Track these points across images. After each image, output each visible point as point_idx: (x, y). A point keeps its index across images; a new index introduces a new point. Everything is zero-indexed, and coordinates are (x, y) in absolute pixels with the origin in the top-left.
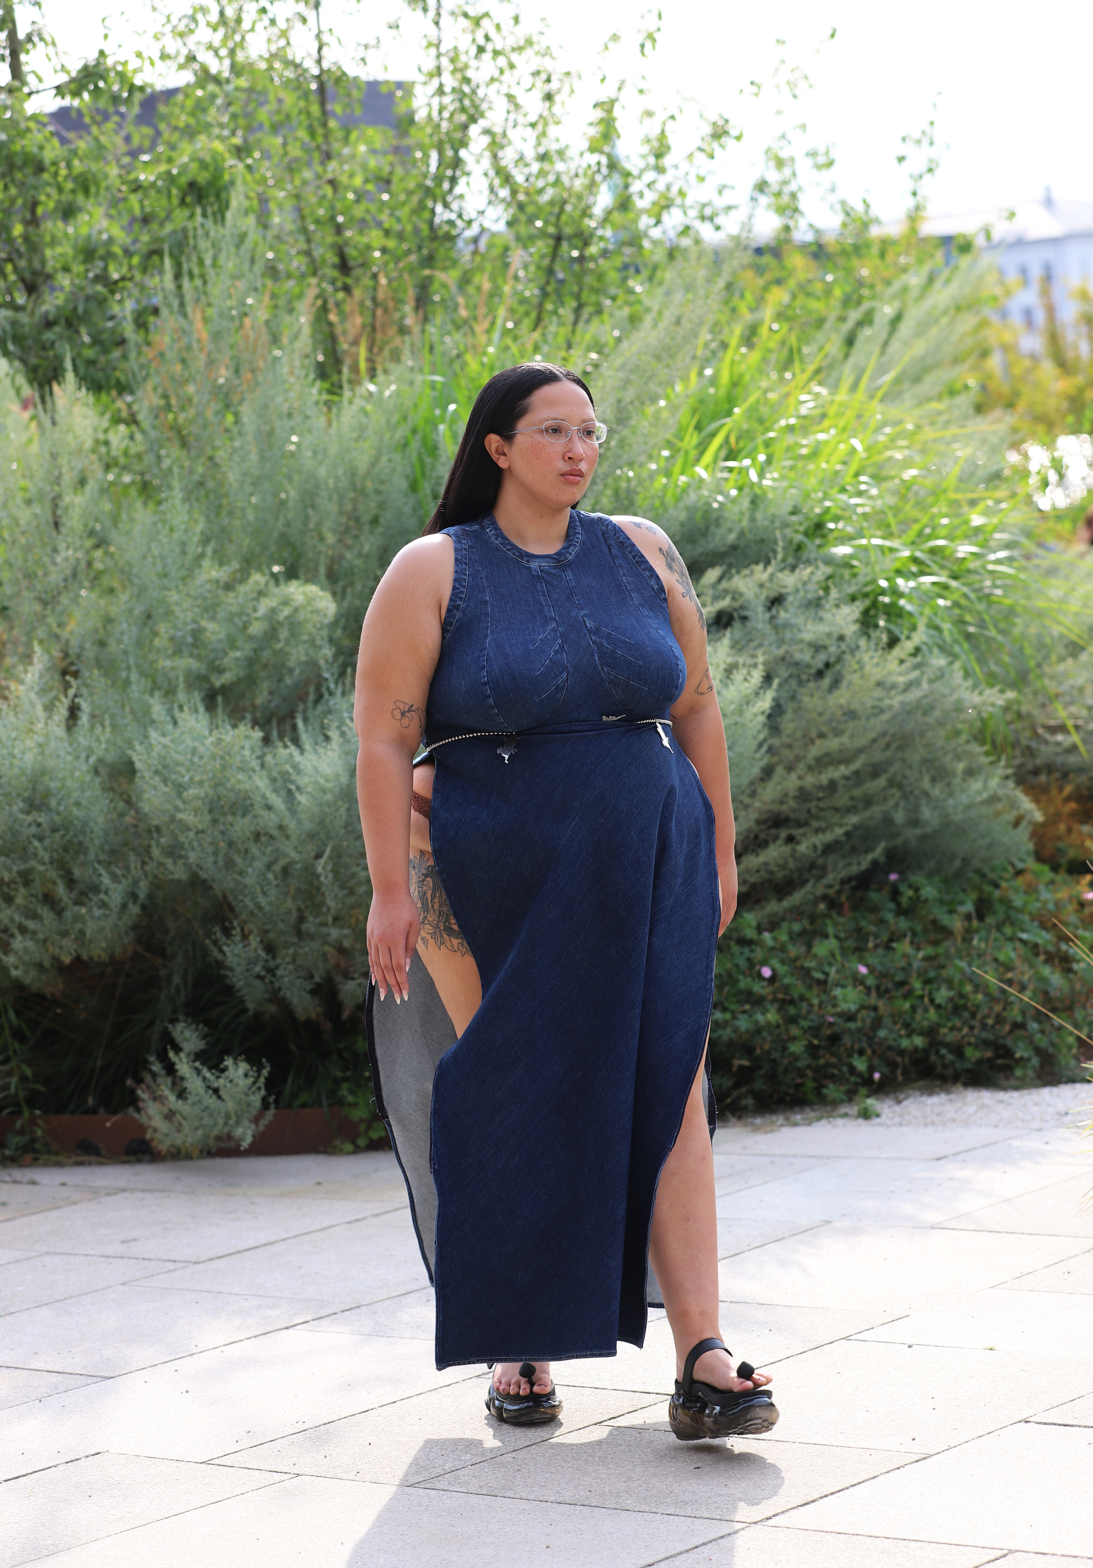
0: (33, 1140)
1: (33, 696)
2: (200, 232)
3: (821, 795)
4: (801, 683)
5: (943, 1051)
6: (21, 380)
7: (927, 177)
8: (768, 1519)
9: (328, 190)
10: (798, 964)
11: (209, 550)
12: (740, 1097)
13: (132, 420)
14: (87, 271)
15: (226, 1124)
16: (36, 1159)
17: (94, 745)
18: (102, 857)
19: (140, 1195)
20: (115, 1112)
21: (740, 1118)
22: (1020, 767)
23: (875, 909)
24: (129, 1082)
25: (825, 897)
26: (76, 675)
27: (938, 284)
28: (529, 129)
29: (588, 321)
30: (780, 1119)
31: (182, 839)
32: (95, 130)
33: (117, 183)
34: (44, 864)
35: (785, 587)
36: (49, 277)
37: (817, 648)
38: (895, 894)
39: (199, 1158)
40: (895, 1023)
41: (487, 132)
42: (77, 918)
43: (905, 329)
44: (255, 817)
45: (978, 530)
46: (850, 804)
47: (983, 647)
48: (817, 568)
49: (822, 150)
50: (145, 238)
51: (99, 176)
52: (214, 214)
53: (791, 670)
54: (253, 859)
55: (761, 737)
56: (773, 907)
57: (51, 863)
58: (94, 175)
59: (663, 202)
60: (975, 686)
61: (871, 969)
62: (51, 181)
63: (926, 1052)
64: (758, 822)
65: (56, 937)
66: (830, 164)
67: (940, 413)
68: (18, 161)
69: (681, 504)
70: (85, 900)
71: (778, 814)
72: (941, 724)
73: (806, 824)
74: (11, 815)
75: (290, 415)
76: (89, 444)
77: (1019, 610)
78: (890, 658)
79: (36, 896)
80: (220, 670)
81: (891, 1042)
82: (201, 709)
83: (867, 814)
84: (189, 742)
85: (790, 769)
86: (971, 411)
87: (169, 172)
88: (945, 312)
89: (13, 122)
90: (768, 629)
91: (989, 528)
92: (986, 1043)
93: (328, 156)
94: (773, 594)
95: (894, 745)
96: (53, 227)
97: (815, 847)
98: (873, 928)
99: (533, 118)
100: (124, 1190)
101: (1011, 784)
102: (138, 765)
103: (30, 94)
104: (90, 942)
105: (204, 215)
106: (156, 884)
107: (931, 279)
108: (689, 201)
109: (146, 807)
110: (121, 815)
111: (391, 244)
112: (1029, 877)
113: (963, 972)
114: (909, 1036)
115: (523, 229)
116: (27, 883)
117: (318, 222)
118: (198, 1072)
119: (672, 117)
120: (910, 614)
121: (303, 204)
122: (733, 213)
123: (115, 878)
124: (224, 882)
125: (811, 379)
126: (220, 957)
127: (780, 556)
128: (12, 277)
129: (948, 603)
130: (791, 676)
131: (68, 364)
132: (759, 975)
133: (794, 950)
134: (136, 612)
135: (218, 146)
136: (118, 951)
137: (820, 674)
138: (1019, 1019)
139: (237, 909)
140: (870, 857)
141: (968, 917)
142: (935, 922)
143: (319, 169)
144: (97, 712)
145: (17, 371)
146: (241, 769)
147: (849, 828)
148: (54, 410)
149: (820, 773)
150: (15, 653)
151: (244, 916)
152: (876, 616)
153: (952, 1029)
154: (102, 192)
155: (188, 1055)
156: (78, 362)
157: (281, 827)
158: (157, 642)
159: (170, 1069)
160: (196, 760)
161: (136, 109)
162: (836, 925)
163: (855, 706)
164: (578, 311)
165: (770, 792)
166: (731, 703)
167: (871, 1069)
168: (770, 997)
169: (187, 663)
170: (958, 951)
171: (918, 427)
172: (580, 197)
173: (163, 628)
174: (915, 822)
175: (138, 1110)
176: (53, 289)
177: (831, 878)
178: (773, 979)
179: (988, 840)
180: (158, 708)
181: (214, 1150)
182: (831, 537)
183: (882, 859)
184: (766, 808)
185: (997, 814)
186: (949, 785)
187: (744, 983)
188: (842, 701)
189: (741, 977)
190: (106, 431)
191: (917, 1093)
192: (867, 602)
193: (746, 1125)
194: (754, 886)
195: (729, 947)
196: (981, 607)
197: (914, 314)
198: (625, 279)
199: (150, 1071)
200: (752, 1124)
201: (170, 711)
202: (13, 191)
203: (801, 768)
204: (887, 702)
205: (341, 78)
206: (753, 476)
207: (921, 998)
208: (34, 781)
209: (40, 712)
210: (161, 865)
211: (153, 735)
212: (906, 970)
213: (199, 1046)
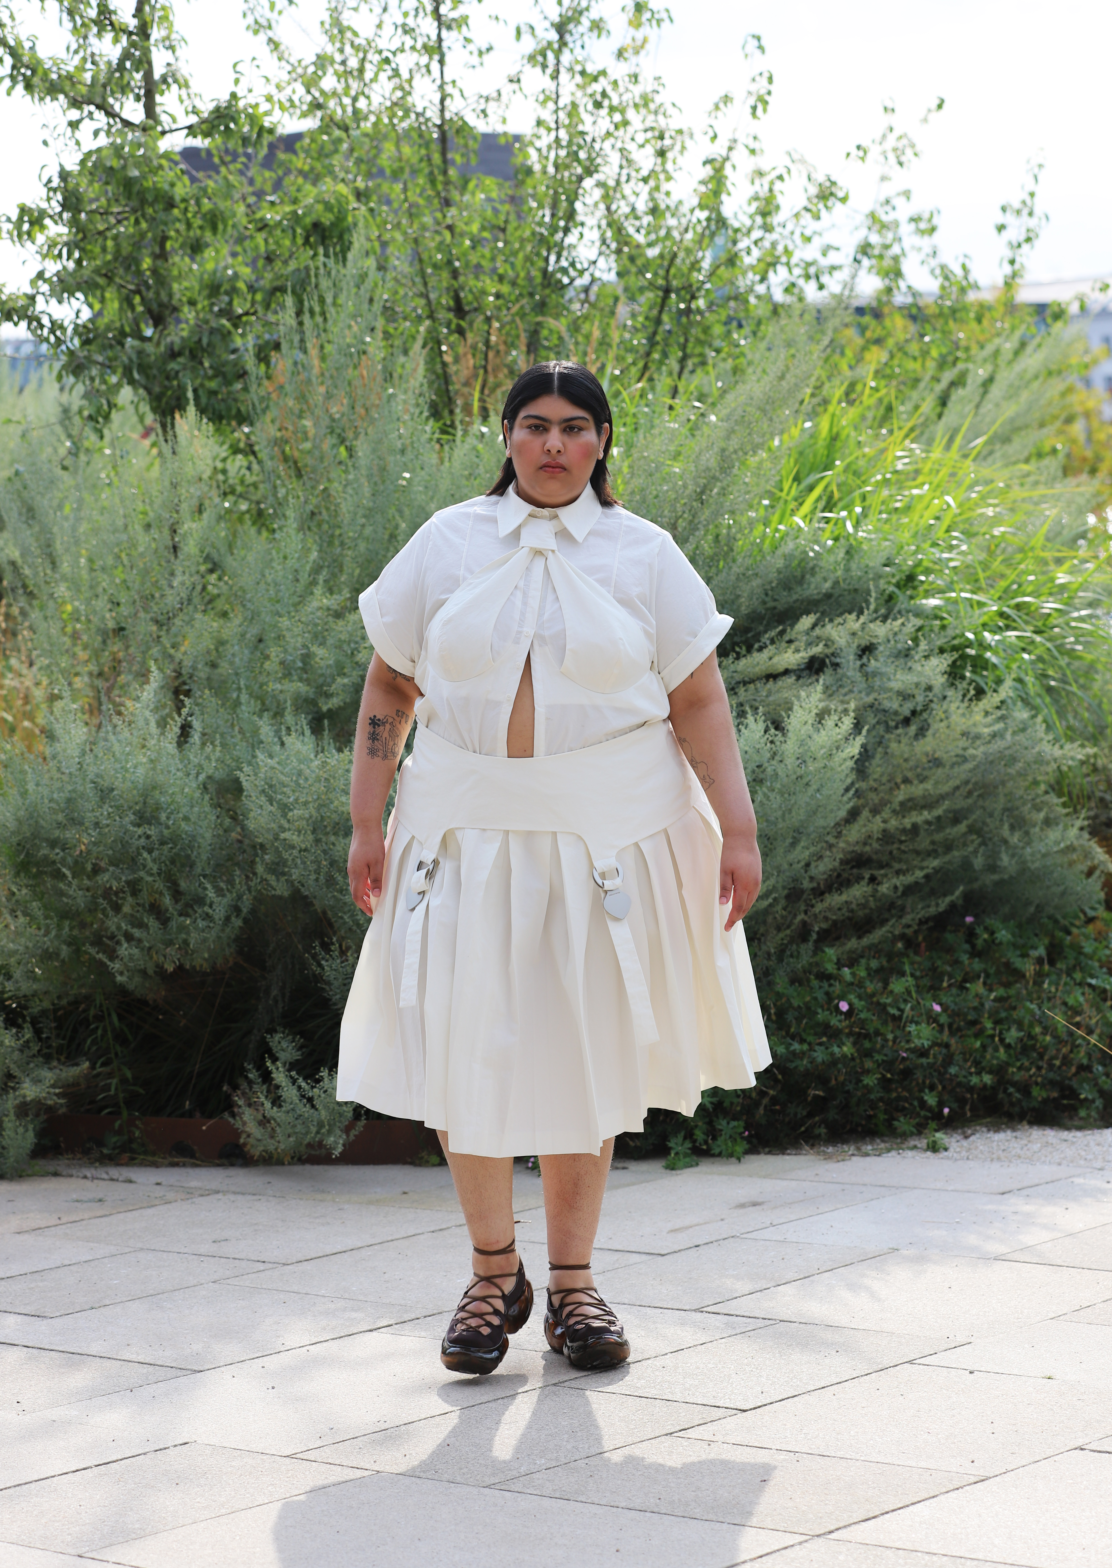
0: (131, 1141)
1: (147, 713)
2: (322, 271)
3: (903, 838)
4: (888, 729)
5: (1011, 1090)
6: (145, 408)
7: (1026, 247)
8: (831, 1532)
9: (447, 235)
10: (874, 999)
11: (321, 579)
12: (813, 1126)
13: (250, 450)
14: (213, 304)
15: (318, 1132)
16: (133, 1159)
17: (205, 763)
18: (209, 871)
19: (232, 1197)
20: (210, 1117)
21: (812, 1146)
22: (1096, 817)
23: (950, 950)
24: (226, 1088)
25: (903, 937)
26: (188, 693)
27: (1029, 349)
28: (641, 184)
29: (693, 372)
30: (852, 1149)
31: (286, 855)
32: (223, 170)
33: (244, 221)
34: (152, 875)
35: (876, 637)
36: (175, 309)
37: (905, 696)
38: (971, 935)
39: (289, 1164)
40: (966, 1061)
41: (600, 184)
42: (182, 928)
43: (996, 391)
45: (1063, 588)
46: (931, 847)
47: (1064, 701)
48: (908, 620)
49: (926, 216)
50: (268, 276)
51: (228, 214)
52: (336, 254)
53: (880, 716)
55: (849, 781)
56: (853, 944)
57: (159, 874)
58: (222, 213)
59: (769, 259)
60: (1056, 740)
61: (945, 1008)
62: (180, 216)
63: (994, 1089)
64: (842, 862)
65: (161, 946)
66: (933, 229)
67: (1028, 475)
68: (150, 197)
69: (779, 552)
70: (190, 911)
71: (861, 855)
72: (1022, 774)
73: (888, 865)
74: (121, 826)
75: (403, 452)
76: (208, 472)
77: (1100, 667)
78: (976, 709)
79: (143, 906)
80: (328, 696)
81: (961, 1079)
82: (308, 732)
83: (947, 858)
84: (295, 763)
85: (875, 811)
86: (1060, 473)
87: (294, 213)
88: (1036, 377)
89: (146, 158)
90: (858, 676)
91: (1075, 586)
92: (1052, 1083)
93: (447, 203)
94: (864, 643)
95: (975, 793)
96: (180, 261)
97: (896, 887)
98: (949, 969)
99: (645, 172)
100: (218, 1192)
101: (1086, 835)
102: (246, 784)
103: (163, 133)
104: (193, 952)
105: (326, 255)
106: (259, 899)
107: (1023, 345)
108: (794, 260)
109: (251, 825)
110: (227, 831)
111: (505, 289)
112: (1099, 924)
113: (1033, 1014)
114: (979, 1073)
115: (632, 280)
116: (135, 893)
117: (435, 266)
118: (294, 1082)
119: (780, 178)
120: (995, 666)
121: (420, 249)
122: (837, 274)
123: (220, 892)
124: (324, 899)
125: (907, 436)
126: (319, 970)
127: (872, 607)
128: (140, 309)
129: (1033, 657)
130: (878, 723)
131: (190, 395)
132: (837, 1009)
133: (870, 987)
134: (248, 636)
135: (342, 188)
136: (220, 962)
137: (907, 721)
138: (1085, 1061)
139: (336, 925)
140: (948, 899)
141: (1040, 961)
142: (1007, 965)
143: (439, 215)
144: (208, 731)
145: (141, 399)
147: (930, 871)
148: (174, 438)
149: (904, 817)
150: (130, 671)
151: (342, 933)
152: (964, 668)
153: (1020, 1068)
154: (229, 228)
155: (284, 1064)
156: (200, 392)
158: (267, 665)
159: (267, 1077)
160: (301, 781)
161: (264, 151)
162: (912, 963)
163: (940, 754)
164: (683, 361)
165: (854, 834)
166: (822, 747)
167: (941, 1104)
168: (846, 1031)
169: (296, 687)
170: (1029, 994)
171: (1008, 486)
172: (688, 251)
173: (274, 652)
174: (992, 868)
175: (234, 1115)
176: (178, 321)
177: (907, 919)
178: (849, 1013)
179: (1062, 888)
180: (266, 729)
181: (304, 1157)
182: (921, 589)
183: (960, 902)
184: (851, 849)
185: (1071, 864)
186: (1027, 833)
187: (822, 1016)
188: (928, 749)
189: (819, 1010)
190: (224, 460)
191: (984, 1129)
192: (956, 655)
193: (818, 1153)
194: (835, 923)
195: (808, 980)
196: (1063, 661)
197: (1005, 377)
198: (729, 333)
199: (247, 1077)
200: (825, 1153)
201: (277, 732)
202: (144, 225)
203: (886, 813)
204: (971, 751)
205: (463, 129)
206: (850, 528)
207: (992, 1037)
208: (145, 794)
209: (153, 728)
210: (263, 880)
211: (261, 756)
212: (979, 1009)
213: (296, 1055)
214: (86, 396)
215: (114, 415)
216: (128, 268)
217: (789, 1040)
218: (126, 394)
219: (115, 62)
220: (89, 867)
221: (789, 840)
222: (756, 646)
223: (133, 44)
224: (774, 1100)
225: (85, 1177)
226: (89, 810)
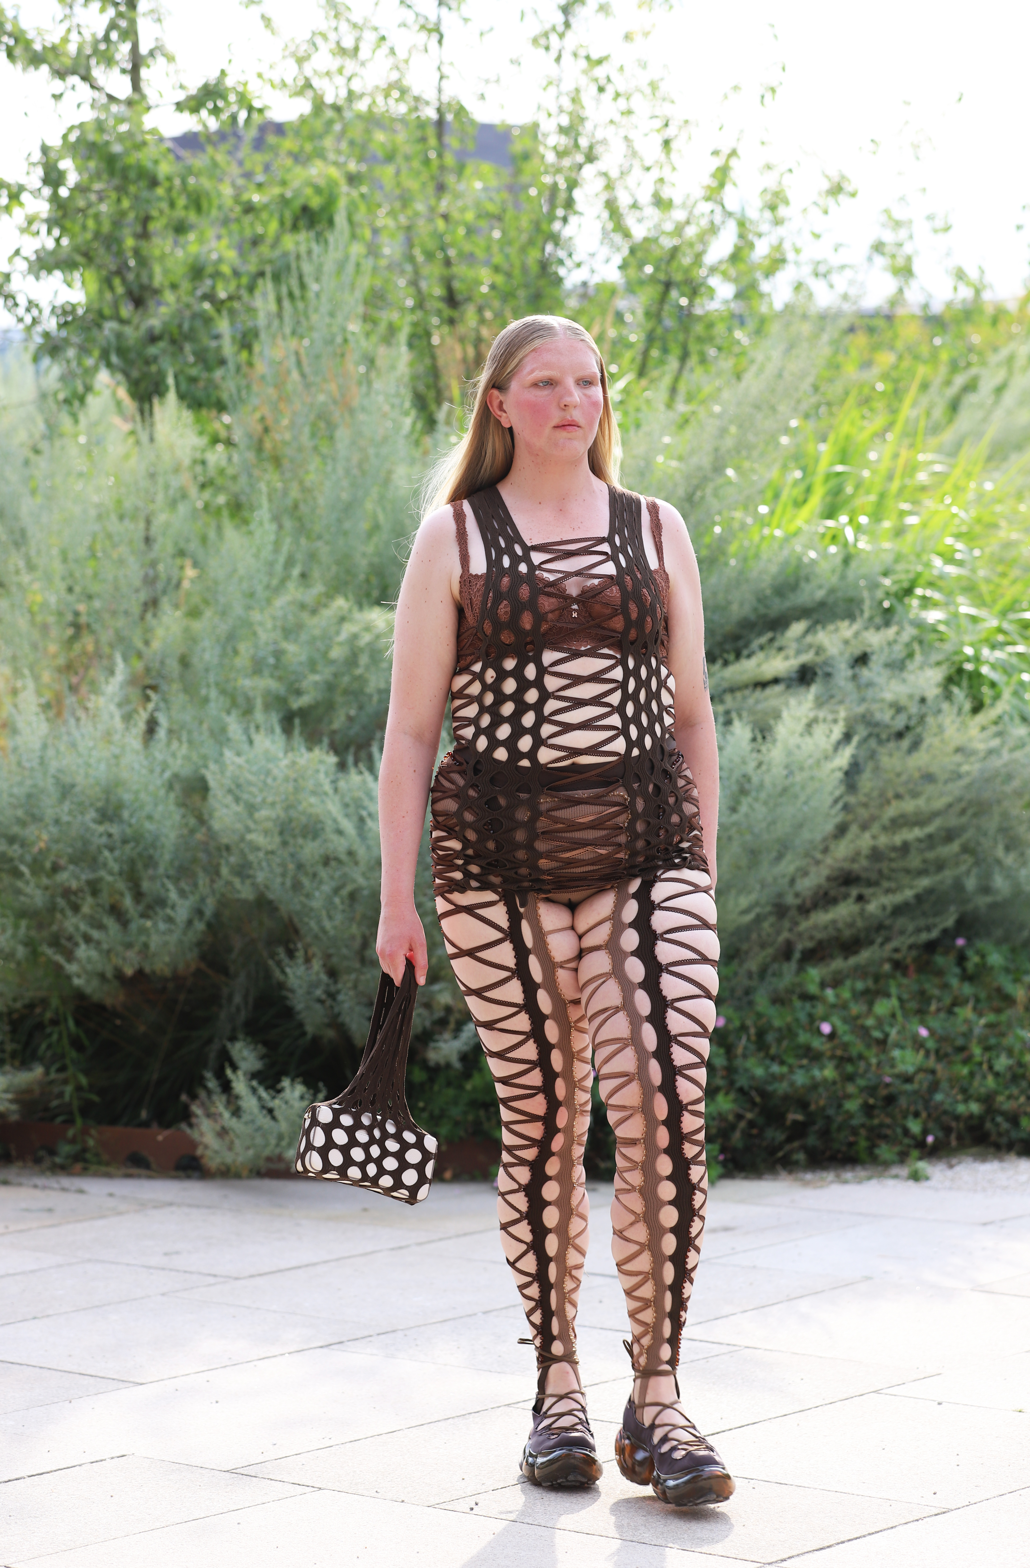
0: (85, 1150)
1: (113, 708)
2: (306, 255)
3: (893, 855)
4: (880, 742)
5: (999, 1119)
6: (122, 393)
9: (441, 224)
10: (859, 1022)
11: (294, 573)
12: (791, 1152)
13: (230, 441)
14: (195, 289)
15: (277, 1145)
16: (86, 1169)
17: (170, 761)
18: (172, 872)
19: (186, 1210)
20: (168, 1126)
21: (790, 1172)
23: (940, 973)
24: (184, 1098)
25: (890, 960)
26: (154, 688)
28: (646, 174)
29: (693, 370)
30: (830, 1176)
31: (251, 857)
32: (211, 151)
33: (229, 202)
34: (112, 874)
35: (870, 646)
36: (157, 292)
37: (898, 709)
38: (962, 959)
39: (249, 1177)
40: (952, 1087)
41: (605, 175)
42: (143, 930)
43: (1009, 398)
44: (325, 841)
46: (922, 866)
48: (904, 629)
50: (254, 259)
51: (212, 194)
53: (871, 729)
54: (321, 882)
55: (837, 793)
56: (838, 964)
57: (120, 874)
58: (207, 193)
59: (776, 257)
61: (932, 1032)
62: (164, 195)
63: (982, 1119)
64: (829, 879)
65: (120, 949)
66: (947, 229)
68: (132, 175)
69: (775, 559)
70: (151, 913)
71: (850, 872)
72: (1019, 793)
73: (876, 884)
74: (83, 824)
76: (187, 462)
78: (972, 723)
79: (103, 906)
80: (298, 693)
81: (947, 1107)
82: (278, 730)
83: (938, 878)
84: (263, 762)
85: (864, 827)
87: (282, 196)
89: (130, 134)
90: (850, 686)
93: (441, 188)
94: (857, 652)
95: (970, 812)
96: (162, 243)
97: (884, 907)
98: (936, 992)
99: (647, 164)
100: (171, 1204)
102: (212, 783)
103: (149, 108)
104: (154, 955)
105: (309, 238)
106: (223, 903)
109: (216, 825)
110: (192, 832)
111: (500, 280)
113: (1023, 1042)
114: (966, 1101)
115: (632, 272)
116: (95, 893)
117: (426, 253)
118: (254, 1090)
119: (790, 171)
120: (993, 682)
121: (413, 235)
122: (847, 272)
123: (182, 894)
124: (289, 904)
126: (281, 977)
127: (867, 614)
128: (120, 290)
130: (870, 735)
131: (170, 381)
132: (819, 1032)
133: (856, 1009)
134: (220, 631)
135: (334, 172)
136: (181, 967)
137: (900, 735)
139: (302, 932)
140: (940, 924)
142: (999, 990)
143: (433, 202)
144: (175, 727)
145: (118, 383)
146: (314, 793)
147: (920, 890)
148: (152, 425)
149: (894, 833)
150: (99, 665)
151: (308, 939)
152: (960, 681)
153: (1010, 1097)
154: (215, 210)
155: (245, 1074)
156: (182, 379)
157: (351, 853)
158: (238, 661)
159: (226, 1087)
160: (269, 781)
162: (899, 986)
163: (934, 769)
164: (683, 360)
165: (842, 850)
166: (810, 757)
167: (925, 1132)
168: (829, 1054)
169: (267, 683)
170: (1020, 1020)
172: (692, 245)
173: (244, 648)
174: (986, 890)
175: (191, 1125)
176: (159, 304)
177: (899, 942)
178: (832, 1036)
180: (234, 727)
181: (263, 1170)
183: (952, 925)
184: (839, 865)
186: (1022, 854)
187: (803, 1037)
188: (921, 763)
189: (801, 1032)
190: (203, 451)
191: (970, 1160)
192: (952, 668)
193: (796, 1180)
194: (820, 943)
195: (791, 1001)
197: (1018, 385)
198: (731, 330)
199: (205, 1088)
200: (802, 1180)
201: (246, 731)
202: (126, 204)
203: (875, 828)
204: (965, 768)
205: (461, 115)
206: (849, 535)
207: (980, 1064)
208: (108, 791)
209: (118, 723)
210: (229, 883)
211: (228, 754)
212: (967, 1035)
213: (257, 1065)
214: (63, 378)
215: (90, 399)
216: (108, 248)
217: (768, 1062)
218: (103, 377)
219: (101, 34)
220: (48, 865)
221: (774, 854)
222: (745, 652)
223: (120, 15)
224: (751, 1124)
225: (35, 1186)
226: (49, 807)
